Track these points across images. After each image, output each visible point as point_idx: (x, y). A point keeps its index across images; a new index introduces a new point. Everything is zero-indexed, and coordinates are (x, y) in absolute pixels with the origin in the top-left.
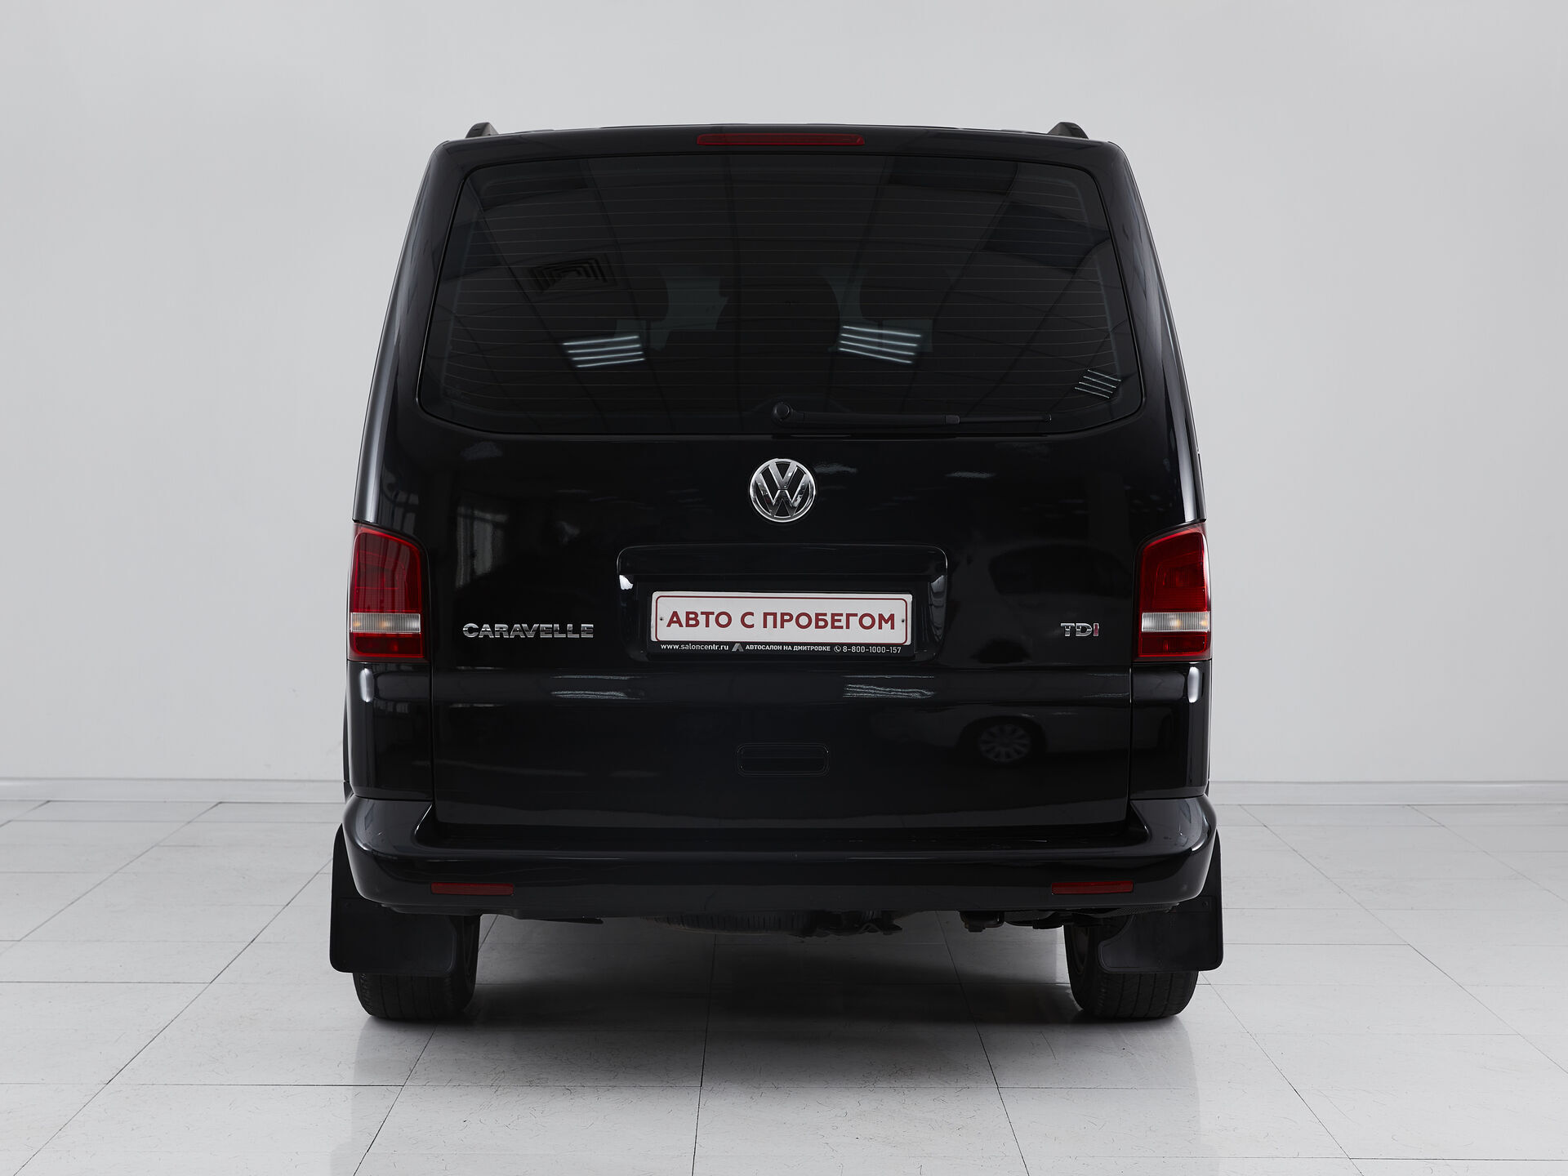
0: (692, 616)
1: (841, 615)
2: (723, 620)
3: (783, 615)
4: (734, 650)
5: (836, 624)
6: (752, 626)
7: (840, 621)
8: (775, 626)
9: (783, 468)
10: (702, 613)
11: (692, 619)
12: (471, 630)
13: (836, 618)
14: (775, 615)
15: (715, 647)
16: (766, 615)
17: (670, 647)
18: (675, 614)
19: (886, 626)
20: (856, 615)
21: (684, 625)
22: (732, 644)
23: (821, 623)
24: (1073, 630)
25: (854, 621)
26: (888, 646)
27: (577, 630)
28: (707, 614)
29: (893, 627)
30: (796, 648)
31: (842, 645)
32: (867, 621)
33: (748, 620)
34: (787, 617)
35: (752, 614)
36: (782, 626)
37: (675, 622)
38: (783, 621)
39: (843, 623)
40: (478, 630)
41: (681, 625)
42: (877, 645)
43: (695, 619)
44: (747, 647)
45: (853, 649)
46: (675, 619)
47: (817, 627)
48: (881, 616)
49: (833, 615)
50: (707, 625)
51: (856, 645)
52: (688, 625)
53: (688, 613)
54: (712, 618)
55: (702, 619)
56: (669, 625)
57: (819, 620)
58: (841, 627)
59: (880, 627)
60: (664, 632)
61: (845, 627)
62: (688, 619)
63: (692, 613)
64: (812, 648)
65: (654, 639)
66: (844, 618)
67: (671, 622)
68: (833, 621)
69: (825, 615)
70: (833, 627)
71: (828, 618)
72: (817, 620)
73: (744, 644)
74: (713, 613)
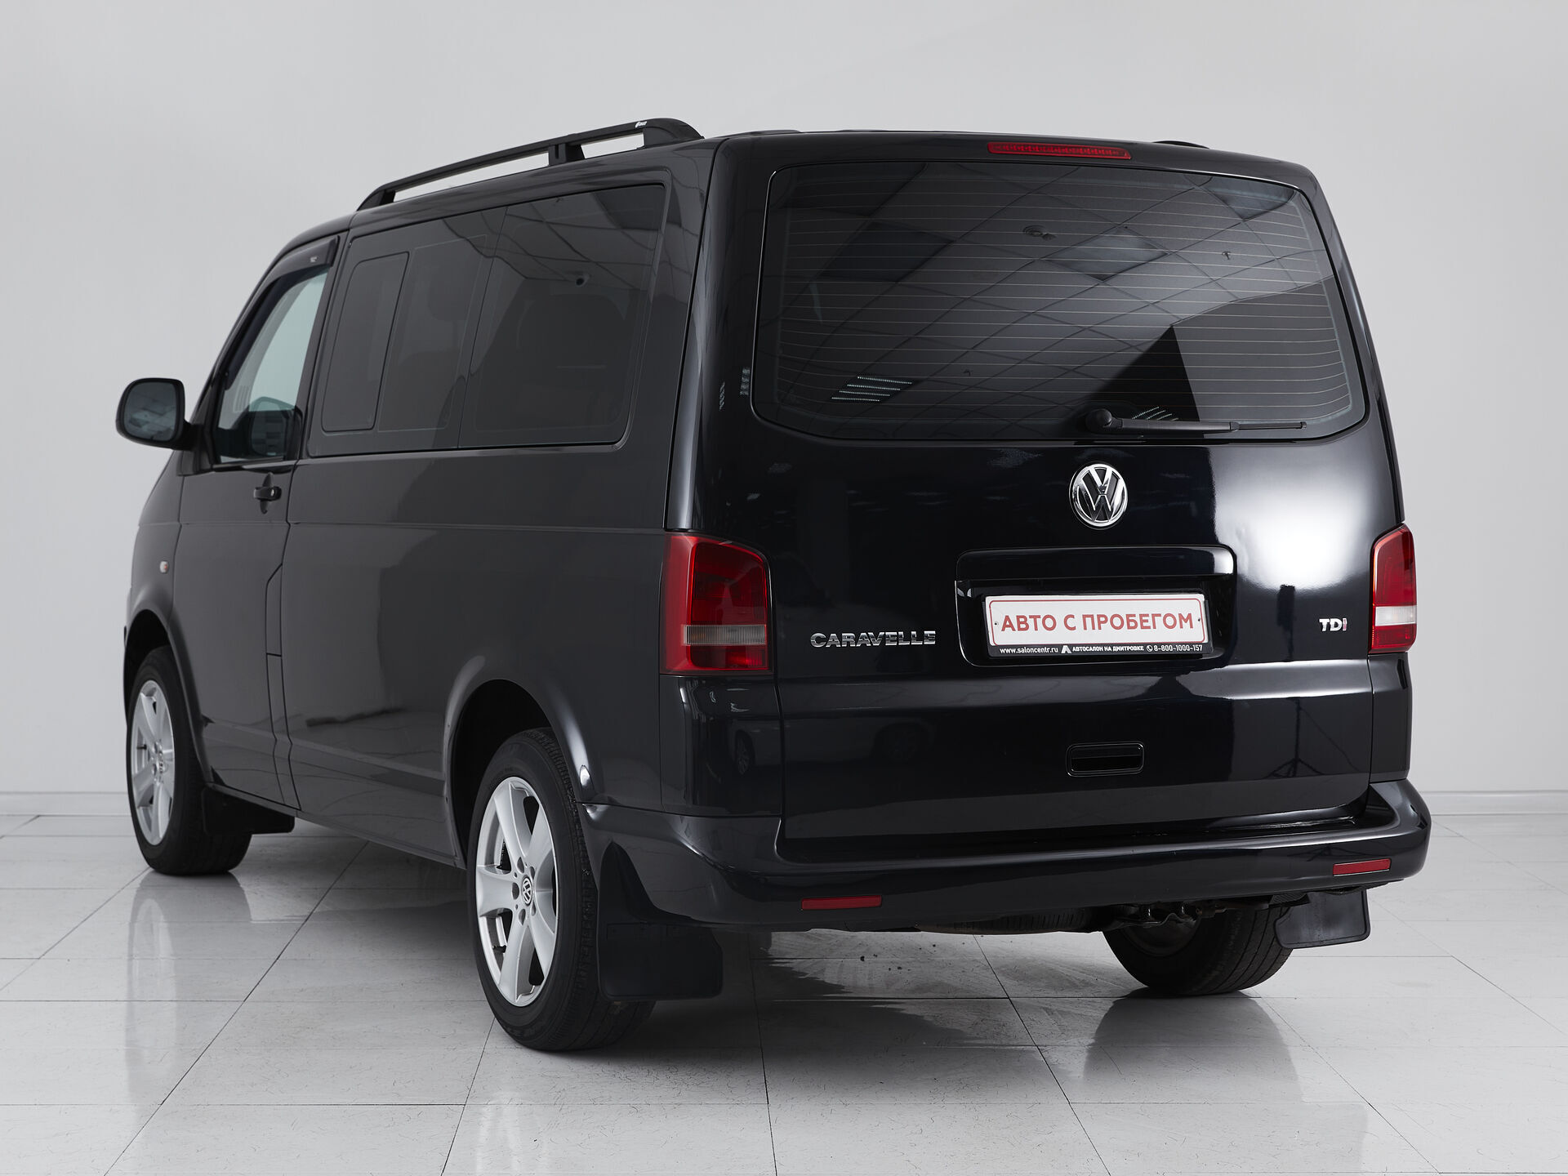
0: (1022, 620)
1: (1147, 615)
2: (1049, 623)
3: (1099, 616)
4: (1063, 652)
5: (1145, 624)
6: (1074, 628)
7: (1147, 621)
8: (1094, 628)
9: (1102, 473)
10: (1031, 617)
11: (1022, 623)
12: (819, 640)
13: (1144, 618)
14: (1092, 616)
15: (1046, 650)
16: (1084, 617)
17: (1008, 651)
18: (1007, 618)
19: (1186, 625)
20: (1159, 615)
21: (1016, 628)
22: (1060, 646)
23: (1132, 624)
24: (1329, 625)
25: (1159, 620)
26: (1191, 644)
27: (921, 637)
28: (1035, 617)
29: (1191, 627)
30: (1116, 649)
31: (1153, 644)
32: (1170, 621)
33: (1070, 622)
34: (1102, 619)
35: (1073, 616)
36: (1100, 628)
37: (1008, 626)
38: (1100, 623)
39: (1150, 623)
40: (826, 640)
41: (1014, 630)
42: (1182, 644)
43: (1025, 623)
44: (1074, 649)
45: (1163, 648)
46: (1008, 623)
47: (1129, 627)
48: (1180, 615)
49: (1141, 616)
50: (1036, 629)
51: (1165, 644)
52: (1020, 629)
53: (1018, 617)
54: (1039, 621)
55: (1031, 622)
56: (1003, 630)
57: (1130, 621)
58: (1149, 627)
59: (1181, 627)
60: (1000, 637)
61: (1152, 627)
62: (1019, 623)
63: (1023, 617)
64: (1129, 648)
65: (992, 644)
66: (1150, 619)
67: (1005, 626)
68: (1142, 621)
69: (1134, 616)
70: (1143, 627)
71: (1137, 619)
72: (1128, 621)
73: (1071, 646)
74: (1039, 617)
